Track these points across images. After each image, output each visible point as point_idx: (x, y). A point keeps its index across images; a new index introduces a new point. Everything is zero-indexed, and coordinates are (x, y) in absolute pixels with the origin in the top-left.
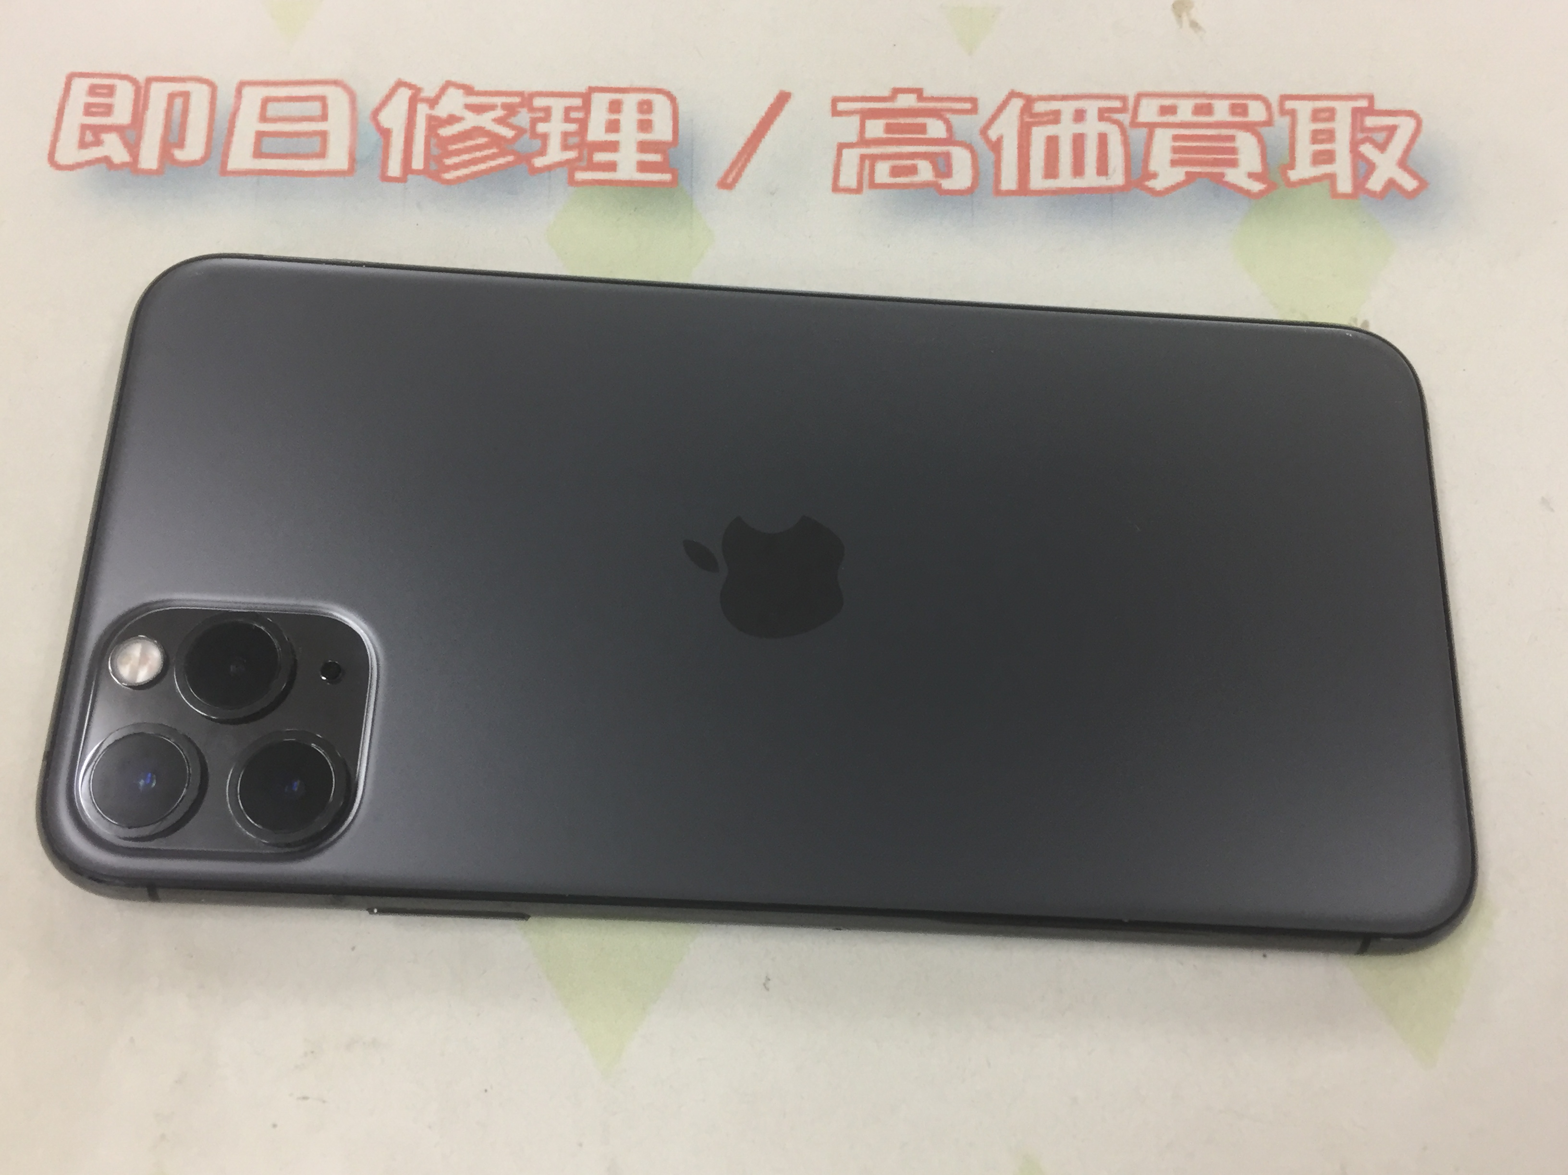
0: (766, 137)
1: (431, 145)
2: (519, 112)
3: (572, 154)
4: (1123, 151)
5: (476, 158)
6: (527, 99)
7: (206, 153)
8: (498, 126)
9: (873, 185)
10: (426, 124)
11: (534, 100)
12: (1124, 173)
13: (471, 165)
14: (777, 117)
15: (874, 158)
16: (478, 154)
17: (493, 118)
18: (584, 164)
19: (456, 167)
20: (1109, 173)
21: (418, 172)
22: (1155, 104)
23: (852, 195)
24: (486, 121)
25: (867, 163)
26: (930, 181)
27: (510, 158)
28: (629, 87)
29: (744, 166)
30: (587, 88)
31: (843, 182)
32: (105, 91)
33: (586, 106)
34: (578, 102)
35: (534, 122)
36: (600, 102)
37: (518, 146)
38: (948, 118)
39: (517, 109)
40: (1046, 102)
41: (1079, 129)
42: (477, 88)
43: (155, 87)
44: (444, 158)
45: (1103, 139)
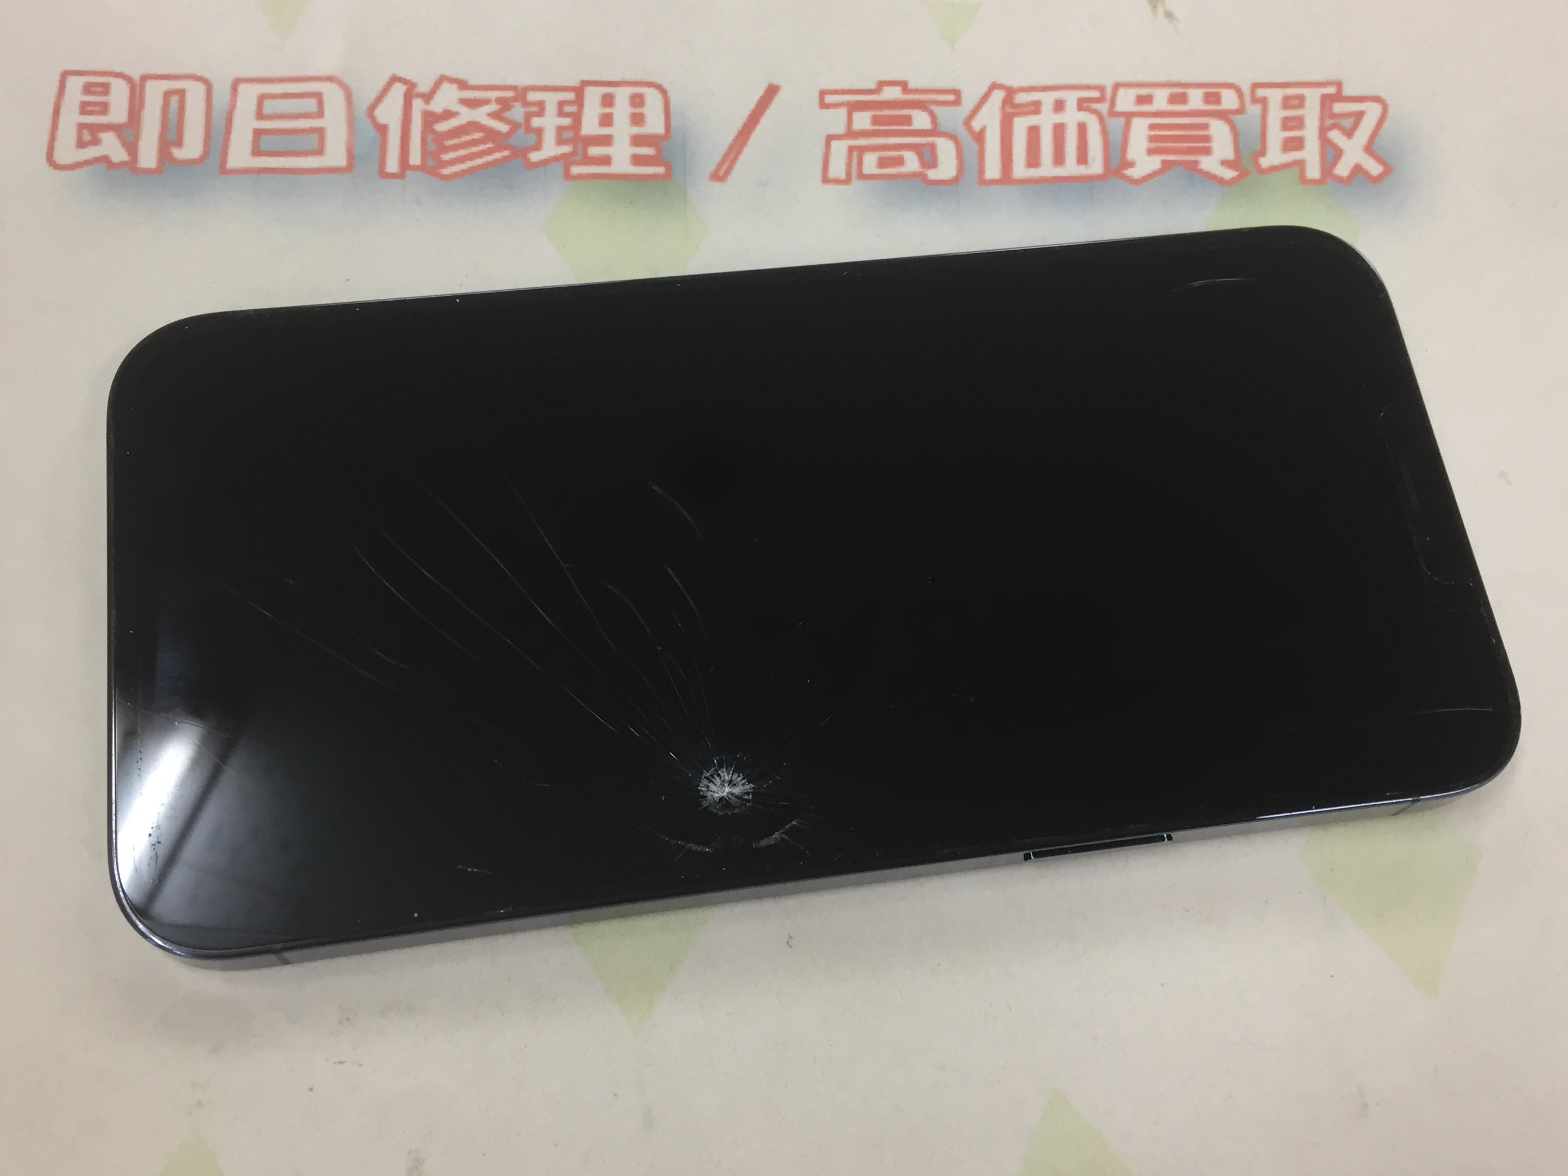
0: (756, 129)
1: (428, 141)
2: (512, 106)
3: (566, 149)
4: (1102, 140)
5: (472, 153)
6: (521, 93)
7: (204, 151)
8: (494, 120)
9: (862, 176)
10: (422, 119)
11: (527, 95)
12: (1103, 161)
13: (468, 161)
14: (767, 110)
15: (862, 150)
16: (475, 149)
17: (488, 112)
18: (578, 158)
19: (453, 162)
20: (1088, 162)
21: (415, 168)
22: (1132, 93)
23: (841, 186)
24: (481, 115)
25: (855, 154)
26: (916, 172)
27: (506, 153)
28: (621, 80)
29: (736, 159)
30: (579, 82)
31: (832, 173)
32: (99, 89)
33: (579, 100)
34: (571, 96)
35: (528, 117)
36: (593, 96)
37: (513, 141)
38: (933, 110)
39: (511, 104)
40: (1027, 93)
41: (1059, 118)
42: (473, 81)
43: (150, 85)
44: (441, 154)
45: (1082, 128)
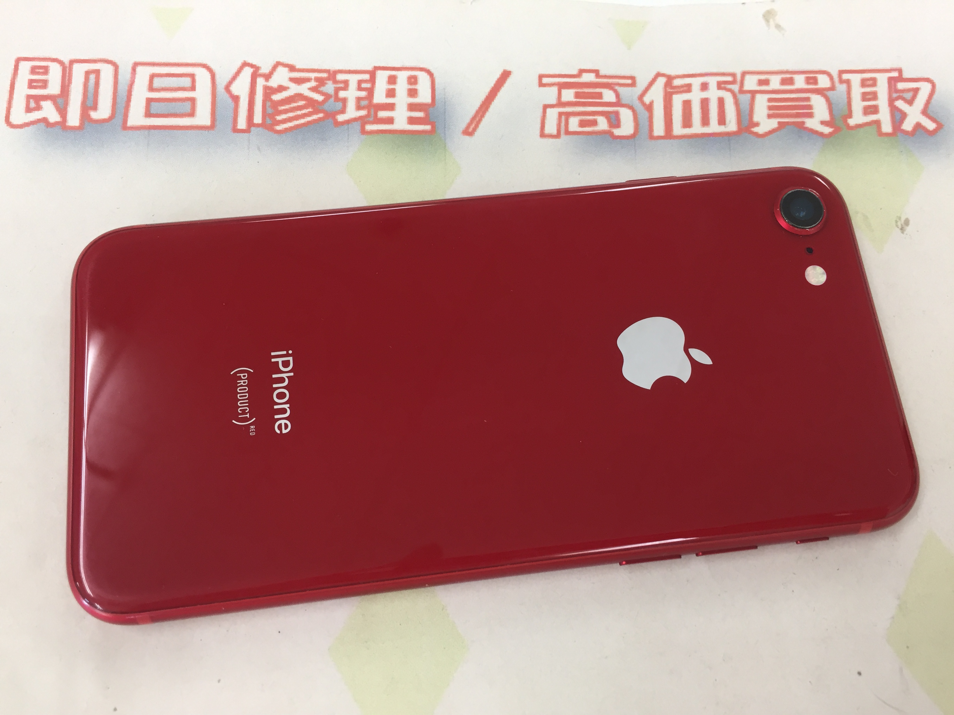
0: (494, 101)
1: (267, 107)
2: (326, 83)
3: (363, 113)
4: (735, 109)
5: (297, 115)
6: (332, 75)
7: (112, 114)
8: (313, 93)
9: (567, 133)
10: (263, 92)
11: (337, 76)
12: (737, 123)
13: (294, 121)
14: (502, 87)
15: (568, 115)
16: (299, 113)
17: (309, 87)
18: (371, 119)
19: (284, 121)
20: (726, 123)
21: (258, 125)
22: (756, 78)
23: (553, 139)
24: (304, 89)
25: (563, 118)
26: (607, 130)
27: (321, 115)
28: (401, 67)
29: (480, 120)
30: (373, 67)
31: (547, 131)
32: (41, 71)
33: (373, 80)
34: (367, 77)
35: (337, 90)
36: (382, 77)
37: (326, 107)
38: (617, 89)
39: (325, 81)
40: (682, 79)
41: (704, 95)
42: (298, 67)
43: (76, 67)
44: (275, 116)
45: (721, 102)
